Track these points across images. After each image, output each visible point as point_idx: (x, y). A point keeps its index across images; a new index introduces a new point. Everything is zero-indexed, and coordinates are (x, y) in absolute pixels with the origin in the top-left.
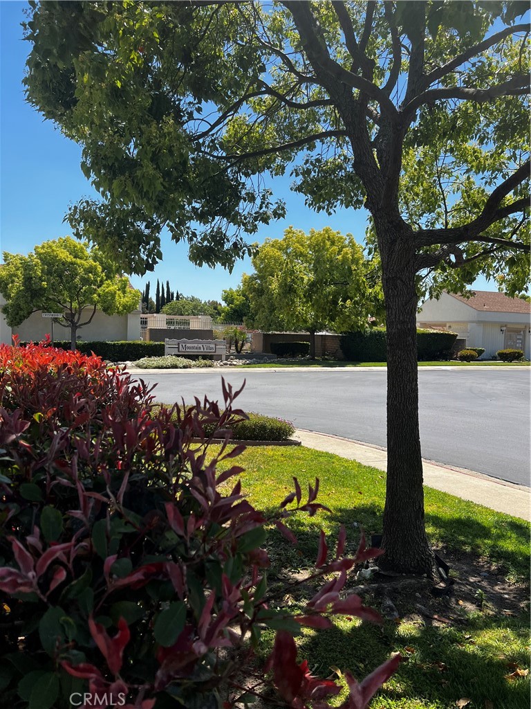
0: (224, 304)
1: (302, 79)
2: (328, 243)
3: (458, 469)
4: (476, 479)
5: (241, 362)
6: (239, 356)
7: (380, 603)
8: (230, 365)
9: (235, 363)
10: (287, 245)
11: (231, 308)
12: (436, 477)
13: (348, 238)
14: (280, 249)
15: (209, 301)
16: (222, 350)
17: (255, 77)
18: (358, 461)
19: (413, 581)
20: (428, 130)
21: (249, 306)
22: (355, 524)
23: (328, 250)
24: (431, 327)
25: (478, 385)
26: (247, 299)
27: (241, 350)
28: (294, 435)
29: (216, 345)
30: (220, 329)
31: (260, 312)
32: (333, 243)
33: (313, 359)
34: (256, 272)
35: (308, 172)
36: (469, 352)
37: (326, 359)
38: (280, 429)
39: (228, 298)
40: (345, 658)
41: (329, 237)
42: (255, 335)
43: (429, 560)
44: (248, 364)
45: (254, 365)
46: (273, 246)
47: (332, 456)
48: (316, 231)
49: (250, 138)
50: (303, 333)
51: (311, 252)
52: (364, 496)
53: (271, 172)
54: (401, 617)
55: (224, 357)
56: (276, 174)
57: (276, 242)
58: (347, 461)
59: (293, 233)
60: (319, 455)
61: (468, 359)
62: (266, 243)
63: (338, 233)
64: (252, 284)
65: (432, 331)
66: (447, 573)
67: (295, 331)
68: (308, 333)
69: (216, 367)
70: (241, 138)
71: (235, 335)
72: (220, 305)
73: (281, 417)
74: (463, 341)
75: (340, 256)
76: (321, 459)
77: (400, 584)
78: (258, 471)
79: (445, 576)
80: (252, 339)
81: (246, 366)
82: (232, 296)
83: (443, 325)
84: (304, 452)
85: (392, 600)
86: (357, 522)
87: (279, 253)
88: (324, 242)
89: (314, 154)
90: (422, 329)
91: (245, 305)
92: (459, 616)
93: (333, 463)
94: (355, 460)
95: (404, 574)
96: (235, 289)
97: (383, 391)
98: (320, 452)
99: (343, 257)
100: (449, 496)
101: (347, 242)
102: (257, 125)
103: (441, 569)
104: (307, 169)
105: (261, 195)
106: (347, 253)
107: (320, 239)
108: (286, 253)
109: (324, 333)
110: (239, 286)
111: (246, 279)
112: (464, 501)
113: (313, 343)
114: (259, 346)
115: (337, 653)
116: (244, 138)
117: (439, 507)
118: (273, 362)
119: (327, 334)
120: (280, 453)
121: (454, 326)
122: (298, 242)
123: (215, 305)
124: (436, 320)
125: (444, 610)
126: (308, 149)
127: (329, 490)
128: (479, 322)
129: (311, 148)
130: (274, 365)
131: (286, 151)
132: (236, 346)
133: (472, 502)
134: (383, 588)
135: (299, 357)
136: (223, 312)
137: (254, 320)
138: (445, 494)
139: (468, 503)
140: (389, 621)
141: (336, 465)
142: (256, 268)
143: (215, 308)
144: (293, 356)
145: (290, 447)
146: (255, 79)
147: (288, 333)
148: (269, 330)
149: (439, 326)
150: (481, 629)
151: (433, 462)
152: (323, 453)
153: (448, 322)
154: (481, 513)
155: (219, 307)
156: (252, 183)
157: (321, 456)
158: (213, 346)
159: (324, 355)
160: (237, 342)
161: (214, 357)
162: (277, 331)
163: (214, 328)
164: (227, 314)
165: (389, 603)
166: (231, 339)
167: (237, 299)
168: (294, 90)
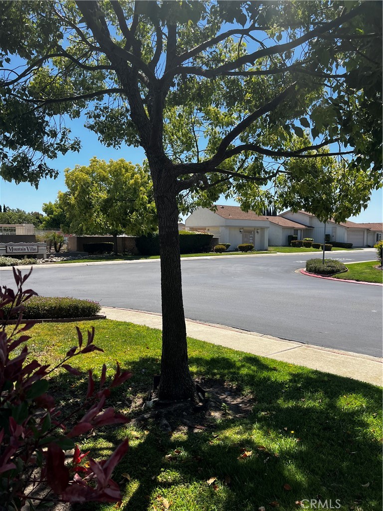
0: (45, 215)
1: (92, 48)
2: (124, 170)
3: (213, 325)
4: (224, 330)
5: (59, 259)
6: (58, 254)
7: (159, 424)
8: (51, 261)
9: (55, 260)
10: (93, 170)
11: (51, 217)
12: (199, 331)
13: (137, 167)
14: (87, 173)
15: (32, 212)
16: (43, 250)
17: (55, 42)
18: (147, 325)
19: (182, 404)
20: (183, 94)
21: (65, 216)
22: (144, 370)
23: (123, 175)
24: (196, 231)
25: (226, 268)
26: (63, 211)
27: (59, 250)
28: (101, 311)
29: (38, 247)
30: (41, 234)
31: (74, 220)
32: (127, 171)
33: (116, 255)
34: (69, 190)
35: (98, 116)
36: (221, 247)
37: (126, 255)
38: (90, 307)
39: (48, 210)
40: (133, 466)
41: (123, 166)
42: (70, 239)
43: (191, 388)
44: (65, 260)
45: (70, 261)
46: (81, 171)
47: (128, 324)
48: (115, 161)
49: (52, 88)
50: (108, 236)
51: (111, 176)
52: (150, 349)
53: (70, 115)
54: (173, 430)
55: (45, 256)
56: (74, 117)
57: (84, 168)
58: (139, 326)
59: (97, 162)
60: (119, 324)
61: (220, 251)
62: (76, 169)
63: (130, 163)
64: (66, 200)
65: (197, 233)
66: (204, 396)
67: (101, 234)
68: (112, 236)
69: (39, 264)
70: (46, 87)
71: (54, 238)
72: (42, 215)
73: (90, 299)
74: (217, 239)
75: (133, 180)
76: (120, 327)
77: (172, 409)
78: (72, 340)
79: (203, 398)
80: (68, 242)
81: (63, 262)
82: (51, 208)
83: (204, 229)
84: (108, 323)
85: (167, 420)
86: (145, 369)
87: (87, 176)
88: (120, 169)
89: (102, 104)
90: (191, 232)
91: (62, 216)
92: (212, 423)
93: (129, 329)
94: (145, 325)
95: (176, 401)
96: (53, 203)
97: (159, 275)
98: (120, 322)
99: (135, 181)
100: (207, 343)
101: (136, 170)
102: (58, 77)
103: (199, 394)
104: (98, 114)
105: (62, 132)
106: (138, 179)
107: (118, 167)
108: (92, 176)
109: (124, 236)
110: (56, 201)
111: (61, 195)
112: (216, 346)
113: (116, 243)
114: (74, 247)
115: (128, 464)
116: (48, 87)
117: (200, 352)
118: (86, 258)
119: (126, 236)
120: (89, 326)
121: (210, 229)
122: (101, 168)
123: (37, 215)
124: (199, 225)
125: (202, 421)
126: (97, 99)
127: (125, 349)
128: (226, 226)
129: (100, 99)
130: (86, 260)
131: (81, 100)
132: (55, 247)
133: (221, 346)
134: (161, 412)
135: (106, 254)
136: (44, 220)
137: (69, 226)
138: (204, 342)
139: (219, 347)
140: (165, 434)
141: (131, 330)
142: (68, 188)
143: (38, 218)
144: (101, 253)
145: (97, 321)
146: (55, 43)
147: (96, 236)
148: (82, 234)
149: (202, 229)
150: (224, 429)
151: (198, 321)
152: (122, 322)
153: (208, 227)
154: (226, 353)
155: (40, 217)
156: (54, 122)
157: (120, 325)
158: (36, 247)
159: (124, 251)
160: (55, 244)
161: (37, 256)
162: (88, 235)
163: (37, 234)
164: (48, 222)
165: (165, 422)
166: (51, 241)
167: (55, 211)
168: (86, 55)
